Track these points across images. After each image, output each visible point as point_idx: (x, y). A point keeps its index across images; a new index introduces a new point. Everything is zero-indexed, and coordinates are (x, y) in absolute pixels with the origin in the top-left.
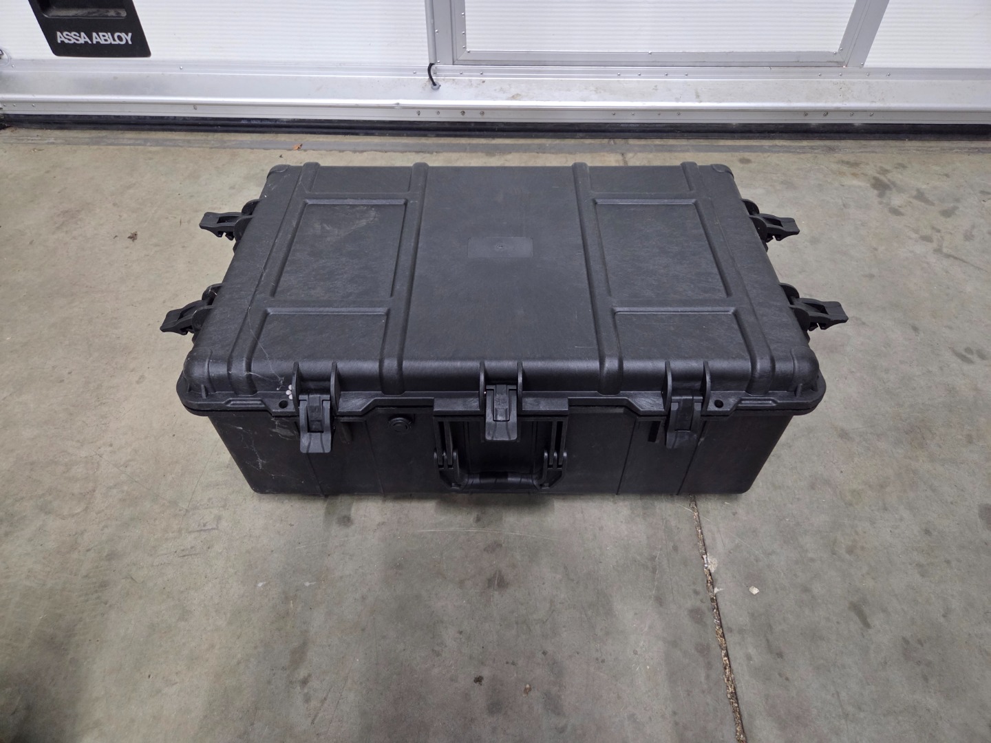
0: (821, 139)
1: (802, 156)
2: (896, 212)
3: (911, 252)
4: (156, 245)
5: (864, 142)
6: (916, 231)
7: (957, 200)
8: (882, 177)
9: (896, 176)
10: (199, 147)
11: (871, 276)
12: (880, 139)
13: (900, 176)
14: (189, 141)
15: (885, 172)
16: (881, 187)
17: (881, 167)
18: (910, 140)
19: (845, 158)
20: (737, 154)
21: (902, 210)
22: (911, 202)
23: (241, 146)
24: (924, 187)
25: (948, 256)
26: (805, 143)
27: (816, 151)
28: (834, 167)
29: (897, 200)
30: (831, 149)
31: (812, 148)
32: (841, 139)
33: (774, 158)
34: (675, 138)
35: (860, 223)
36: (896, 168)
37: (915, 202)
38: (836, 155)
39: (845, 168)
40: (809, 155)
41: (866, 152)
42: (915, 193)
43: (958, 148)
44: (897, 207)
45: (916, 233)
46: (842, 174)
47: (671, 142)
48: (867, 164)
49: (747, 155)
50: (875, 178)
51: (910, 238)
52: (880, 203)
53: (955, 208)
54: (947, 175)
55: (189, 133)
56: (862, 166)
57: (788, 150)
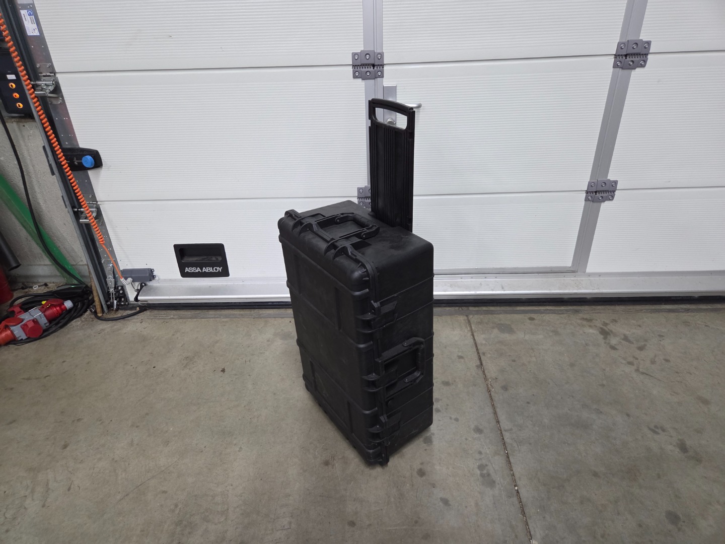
0: (571, 305)
1: (562, 316)
2: (613, 348)
3: (623, 371)
4: (236, 375)
5: (594, 307)
6: (624, 359)
7: (646, 341)
8: (604, 328)
9: (612, 327)
10: (248, 318)
11: (603, 385)
12: (602, 305)
13: (614, 327)
14: (242, 315)
15: (606, 324)
16: (605, 333)
17: (604, 322)
18: (619, 305)
19: (585, 317)
20: (527, 315)
21: (616, 347)
22: (620, 342)
23: (269, 316)
24: (628, 333)
25: (643, 373)
26: (562, 308)
27: (569, 313)
28: (579, 321)
29: (614, 341)
30: (577, 311)
31: (567, 311)
32: (581, 305)
33: (547, 317)
34: (493, 306)
35: (595, 354)
36: (612, 322)
37: (624, 342)
38: (580, 315)
39: (585, 323)
40: (566, 315)
41: (595, 313)
42: (623, 337)
43: (645, 309)
44: (614, 345)
45: (625, 360)
46: (583, 326)
47: (492, 308)
48: (597, 320)
49: (533, 315)
50: (601, 328)
51: (622, 363)
52: (605, 343)
53: (645, 345)
54: (640, 326)
55: (242, 310)
56: (593, 321)
57: (554, 312)
